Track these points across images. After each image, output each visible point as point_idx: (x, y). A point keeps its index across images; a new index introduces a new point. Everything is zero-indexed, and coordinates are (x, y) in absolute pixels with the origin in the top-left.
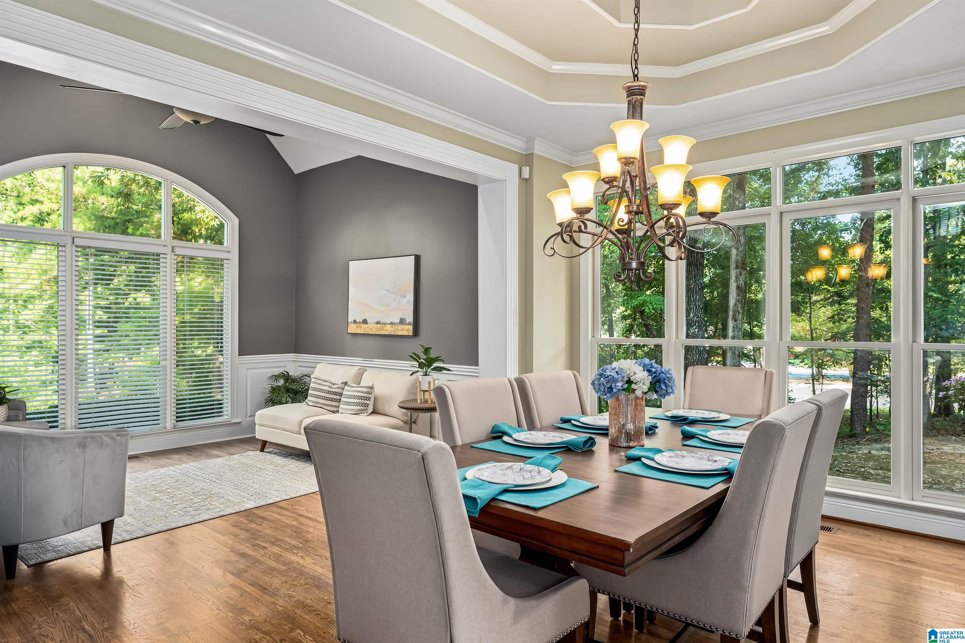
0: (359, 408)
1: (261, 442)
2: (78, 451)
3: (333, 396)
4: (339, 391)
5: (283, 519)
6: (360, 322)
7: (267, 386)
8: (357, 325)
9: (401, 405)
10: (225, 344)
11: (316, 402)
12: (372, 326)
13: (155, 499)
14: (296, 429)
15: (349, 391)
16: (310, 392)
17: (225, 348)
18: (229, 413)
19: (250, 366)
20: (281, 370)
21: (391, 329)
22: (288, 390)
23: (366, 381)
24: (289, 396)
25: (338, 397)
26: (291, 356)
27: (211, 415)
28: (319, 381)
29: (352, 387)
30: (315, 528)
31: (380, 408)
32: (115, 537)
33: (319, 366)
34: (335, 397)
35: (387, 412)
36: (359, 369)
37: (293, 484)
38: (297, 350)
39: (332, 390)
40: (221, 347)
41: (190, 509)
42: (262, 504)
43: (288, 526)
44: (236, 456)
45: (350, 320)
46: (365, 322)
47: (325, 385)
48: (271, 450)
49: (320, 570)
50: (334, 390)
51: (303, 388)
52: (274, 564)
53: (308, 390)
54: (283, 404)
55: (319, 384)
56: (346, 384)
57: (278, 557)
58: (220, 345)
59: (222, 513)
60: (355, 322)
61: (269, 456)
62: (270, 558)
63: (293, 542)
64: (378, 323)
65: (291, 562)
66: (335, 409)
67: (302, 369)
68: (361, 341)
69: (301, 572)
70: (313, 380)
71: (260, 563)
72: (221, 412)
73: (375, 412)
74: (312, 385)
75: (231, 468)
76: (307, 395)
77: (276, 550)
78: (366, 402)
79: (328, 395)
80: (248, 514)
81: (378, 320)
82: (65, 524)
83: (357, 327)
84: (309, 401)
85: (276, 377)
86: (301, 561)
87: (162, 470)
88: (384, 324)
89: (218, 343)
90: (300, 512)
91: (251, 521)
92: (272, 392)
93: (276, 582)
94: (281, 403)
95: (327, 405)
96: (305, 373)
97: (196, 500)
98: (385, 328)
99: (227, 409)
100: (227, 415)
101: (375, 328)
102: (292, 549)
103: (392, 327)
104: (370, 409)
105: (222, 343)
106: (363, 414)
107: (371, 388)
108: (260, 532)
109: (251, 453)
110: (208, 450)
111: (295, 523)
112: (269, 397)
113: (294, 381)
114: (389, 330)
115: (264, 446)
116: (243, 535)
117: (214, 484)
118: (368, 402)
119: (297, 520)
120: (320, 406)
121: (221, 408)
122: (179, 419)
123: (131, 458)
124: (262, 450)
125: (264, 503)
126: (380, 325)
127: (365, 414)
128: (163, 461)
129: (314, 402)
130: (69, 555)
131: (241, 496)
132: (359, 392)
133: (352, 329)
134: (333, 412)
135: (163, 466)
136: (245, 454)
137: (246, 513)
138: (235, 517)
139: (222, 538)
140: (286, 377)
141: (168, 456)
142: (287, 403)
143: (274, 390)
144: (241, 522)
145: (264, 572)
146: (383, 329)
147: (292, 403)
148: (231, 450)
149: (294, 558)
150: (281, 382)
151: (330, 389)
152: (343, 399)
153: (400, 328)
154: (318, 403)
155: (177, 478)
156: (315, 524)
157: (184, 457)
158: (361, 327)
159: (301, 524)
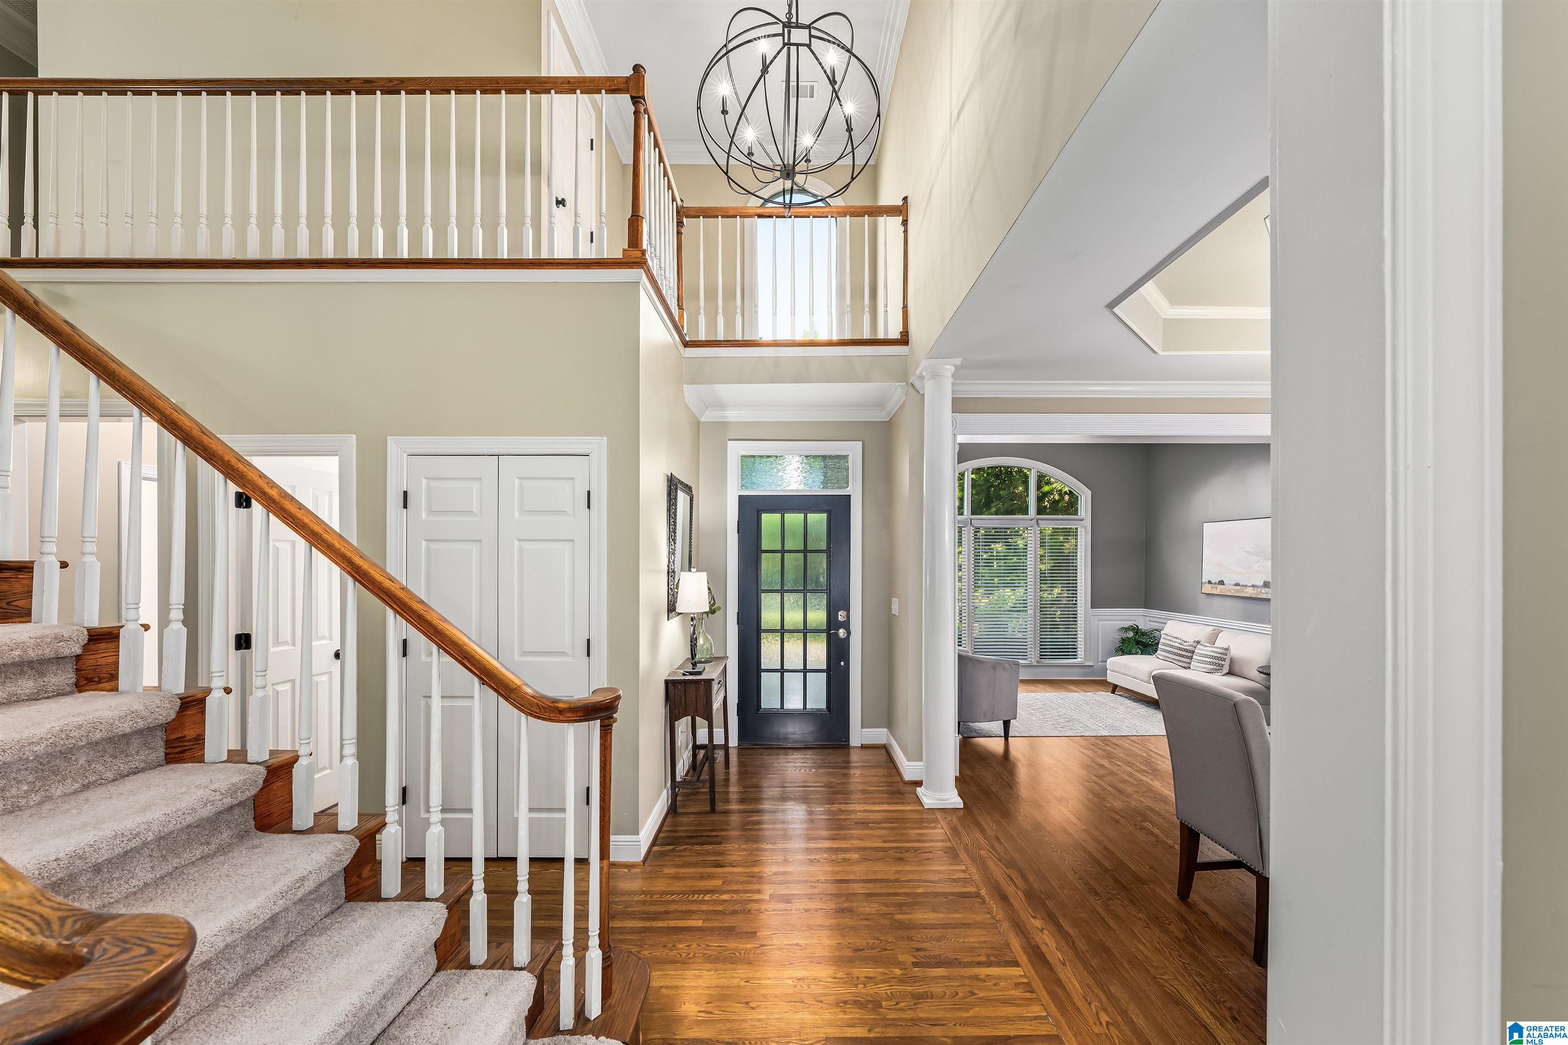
0: (1212, 667)
1: (1112, 686)
2: (992, 670)
3: (1184, 653)
4: (1191, 648)
5: (1134, 749)
6: (1215, 583)
7: (1118, 636)
8: (1212, 585)
9: (1260, 670)
10: (1079, 598)
11: (1166, 657)
12: (1230, 587)
13: (1032, 714)
14: (1145, 678)
15: (1202, 650)
16: (1160, 646)
17: (1078, 601)
18: (1083, 657)
19: (1100, 618)
20: (1131, 623)
21: (1252, 592)
22: (1138, 643)
23: (1222, 641)
24: (1139, 648)
25: (1190, 655)
26: (1141, 611)
27: (1067, 657)
28: (1169, 638)
29: (1205, 646)
30: (1163, 762)
31: (1236, 669)
32: (1011, 734)
33: (1169, 623)
34: (1187, 654)
35: (1246, 674)
36: (1214, 630)
37: (1143, 725)
38: (1147, 606)
39: (1183, 647)
40: (1076, 601)
41: (1058, 726)
42: (1115, 735)
43: (1139, 755)
44: (1090, 694)
45: (1205, 580)
46: (1221, 583)
47: (1175, 642)
48: (1121, 693)
49: (1167, 792)
50: (1185, 648)
51: (1153, 642)
52: (1128, 778)
53: (1158, 644)
54: (1132, 654)
55: (1170, 641)
56: (1198, 642)
57: (1130, 775)
58: (1075, 599)
59: (1082, 734)
60: (1210, 582)
61: (1120, 698)
62: (1124, 773)
63: (1144, 768)
64: (1237, 585)
65: (1141, 780)
66: (1186, 665)
67: (1151, 623)
68: (1217, 601)
69: (1150, 789)
70: (1163, 636)
71: (1116, 774)
72: (1076, 655)
73: (1230, 673)
74: (1162, 640)
75: (1087, 703)
76: (1157, 649)
77: (1129, 769)
78: (1220, 662)
79: (1179, 652)
80: (1104, 738)
81: (1237, 582)
82: (985, 716)
83: (1212, 588)
84: (1158, 654)
85: (1126, 629)
86: (1150, 782)
87: (1033, 695)
88: (1245, 586)
89: (1073, 597)
90: (1150, 748)
91: (1107, 745)
92: (1121, 643)
93: (1130, 790)
94: (1130, 653)
95: (1178, 660)
96: (1156, 628)
97: (1061, 721)
98: (1245, 591)
99: (1081, 652)
100: (1081, 658)
101: (1233, 590)
102: (1143, 772)
103: (1254, 590)
104: (1226, 670)
105: (1076, 597)
106: (1216, 674)
107: (1227, 649)
108: (1115, 754)
109: (1104, 693)
110: (1065, 685)
111: (1145, 755)
112: (1120, 647)
113: (1144, 634)
114: (1250, 592)
115: (1115, 688)
116: (1100, 752)
117: (1073, 712)
118: (1223, 663)
119: (1147, 753)
120: (1170, 660)
121: (1076, 652)
122: (1042, 656)
123: (1022, 681)
124: (1113, 692)
125: (1117, 735)
126: (1239, 588)
127: (1219, 674)
128: (1032, 688)
129: (1164, 656)
130: (984, 737)
131: (1097, 725)
132: (1210, 651)
133: (1207, 589)
134: (1185, 668)
135: (1033, 692)
136: (1098, 693)
137: (1103, 738)
138: (1093, 739)
139: (1084, 751)
140: (1136, 630)
141: (1035, 685)
142: (1136, 653)
143: (1123, 641)
144: (1098, 744)
145: (1120, 781)
146: (1243, 591)
147: (1141, 654)
148: (1085, 688)
149: (1144, 778)
150: (1131, 634)
151: (1181, 646)
152: (1194, 657)
153: (1263, 591)
154: (1169, 658)
155: (1045, 702)
156: (1164, 759)
157: (1048, 688)
158: (1216, 588)
159: (1151, 757)
